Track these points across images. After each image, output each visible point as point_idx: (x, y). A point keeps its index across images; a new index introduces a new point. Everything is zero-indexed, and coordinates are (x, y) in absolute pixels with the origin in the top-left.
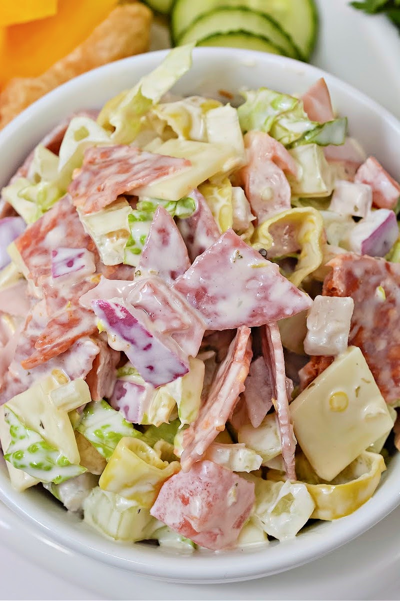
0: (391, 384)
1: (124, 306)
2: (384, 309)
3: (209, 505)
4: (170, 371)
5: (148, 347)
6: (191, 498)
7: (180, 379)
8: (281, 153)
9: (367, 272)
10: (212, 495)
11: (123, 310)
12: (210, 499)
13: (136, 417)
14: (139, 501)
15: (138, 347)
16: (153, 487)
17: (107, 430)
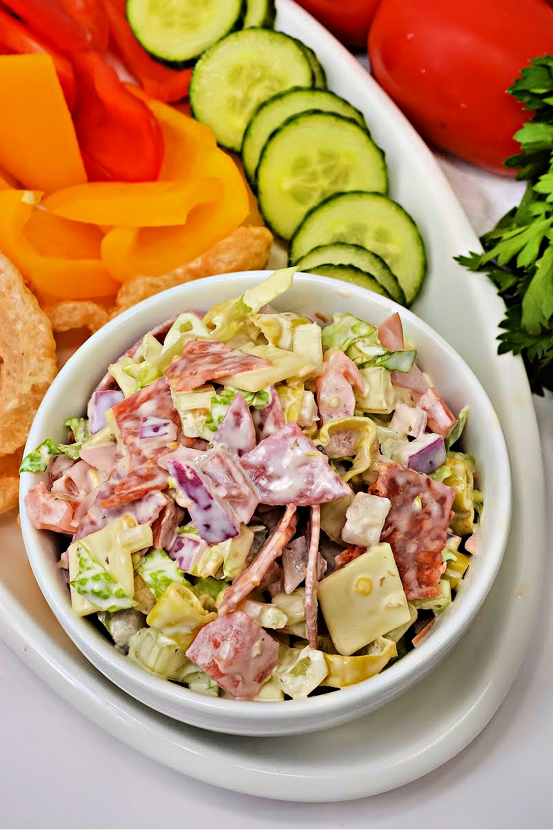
0: (414, 584)
1: (194, 468)
2: (419, 517)
3: (236, 651)
4: (223, 532)
5: (208, 507)
6: (222, 643)
7: (230, 540)
8: (353, 371)
9: (409, 483)
10: (240, 643)
11: (193, 472)
12: (238, 646)
13: (188, 567)
14: (178, 641)
15: (200, 506)
16: (192, 630)
17: (161, 575)
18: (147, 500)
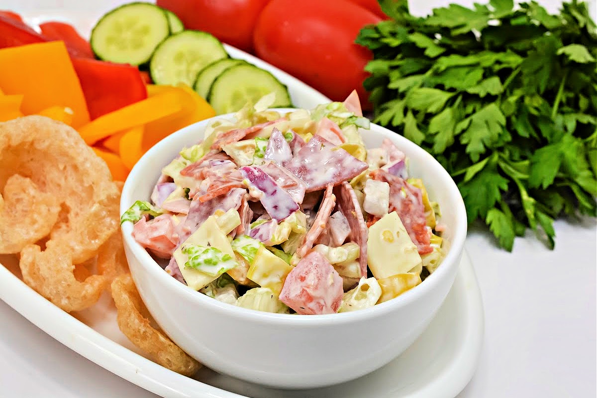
1: (259, 168)
2: (407, 202)
3: (318, 279)
4: (288, 208)
5: (274, 192)
6: (306, 276)
7: (294, 213)
8: (337, 129)
10: (320, 273)
11: (260, 170)
12: (319, 275)
13: (268, 237)
14: (271, 289)
15: (268, 194)
16: (281, 279)
17: (250, 246)
18: (231, 195)
